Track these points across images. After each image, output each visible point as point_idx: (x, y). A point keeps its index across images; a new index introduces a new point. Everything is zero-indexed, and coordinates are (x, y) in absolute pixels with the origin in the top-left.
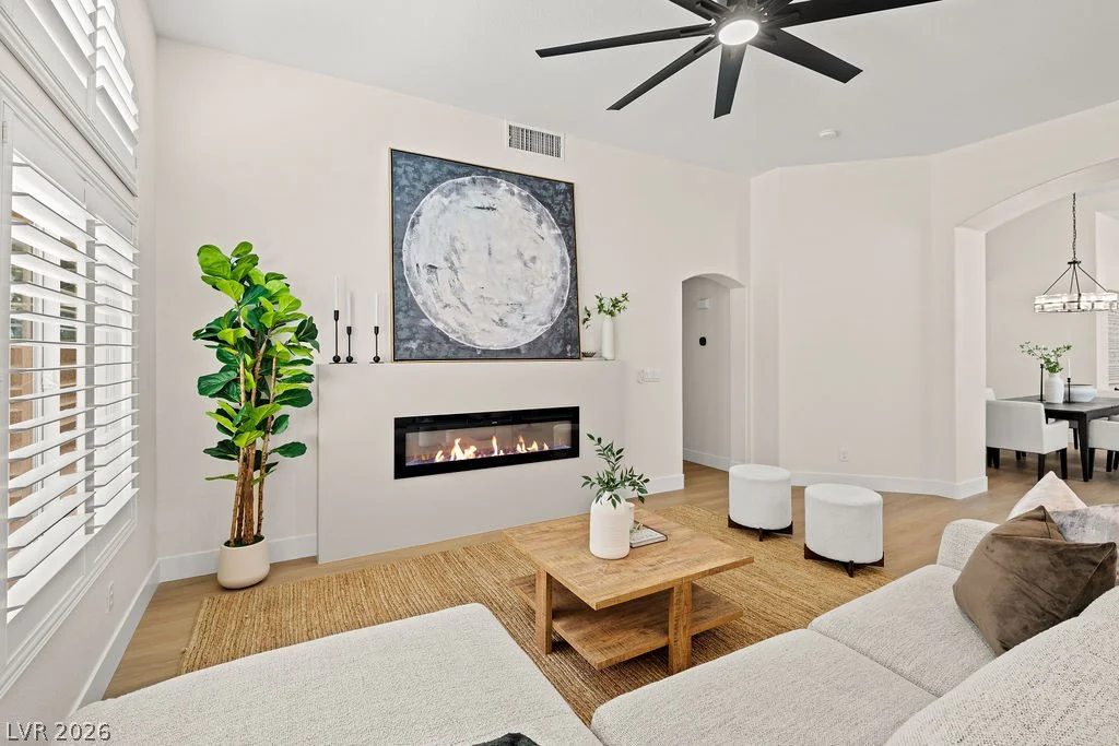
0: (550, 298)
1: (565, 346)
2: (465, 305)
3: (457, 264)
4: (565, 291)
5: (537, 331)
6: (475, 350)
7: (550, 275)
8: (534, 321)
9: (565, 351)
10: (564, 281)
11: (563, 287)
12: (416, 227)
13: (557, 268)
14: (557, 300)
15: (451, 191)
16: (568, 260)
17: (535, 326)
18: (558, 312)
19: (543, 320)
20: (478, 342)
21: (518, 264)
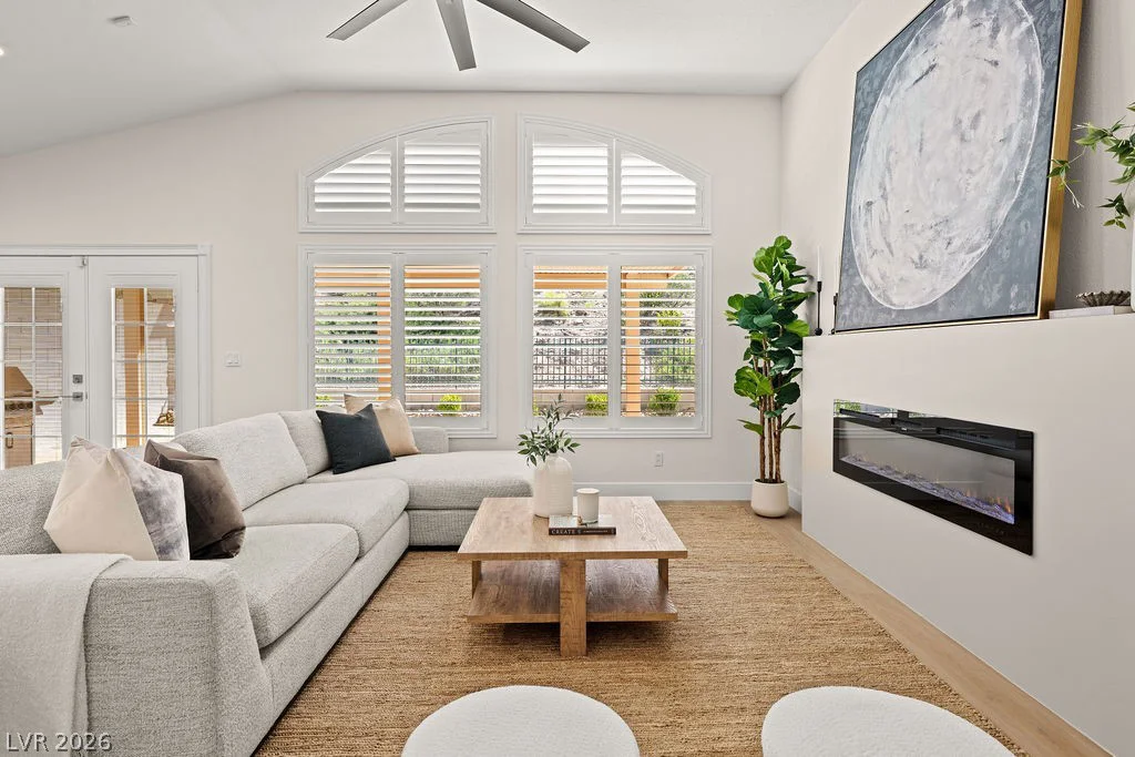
0: (994, 186)
1: (1006, 288)
2: (889, 245)
3: (888, 188)
4: (1023, 158)
5: (964, 264)
6: (889, 311)
7: (1000, 135)
8: (962, 246)
9: (1005, 300)
10: (1025, 135)
11: (1021, 148)
12: (865, 156)
13: (1014, 115)
14: (1006, 187)
15: (894, 81)
16: (1040, 75)
17: (962, 256)
18: (1003, 213)
19: (977, 238)
20: (895, 300)
21: (954, 142)
